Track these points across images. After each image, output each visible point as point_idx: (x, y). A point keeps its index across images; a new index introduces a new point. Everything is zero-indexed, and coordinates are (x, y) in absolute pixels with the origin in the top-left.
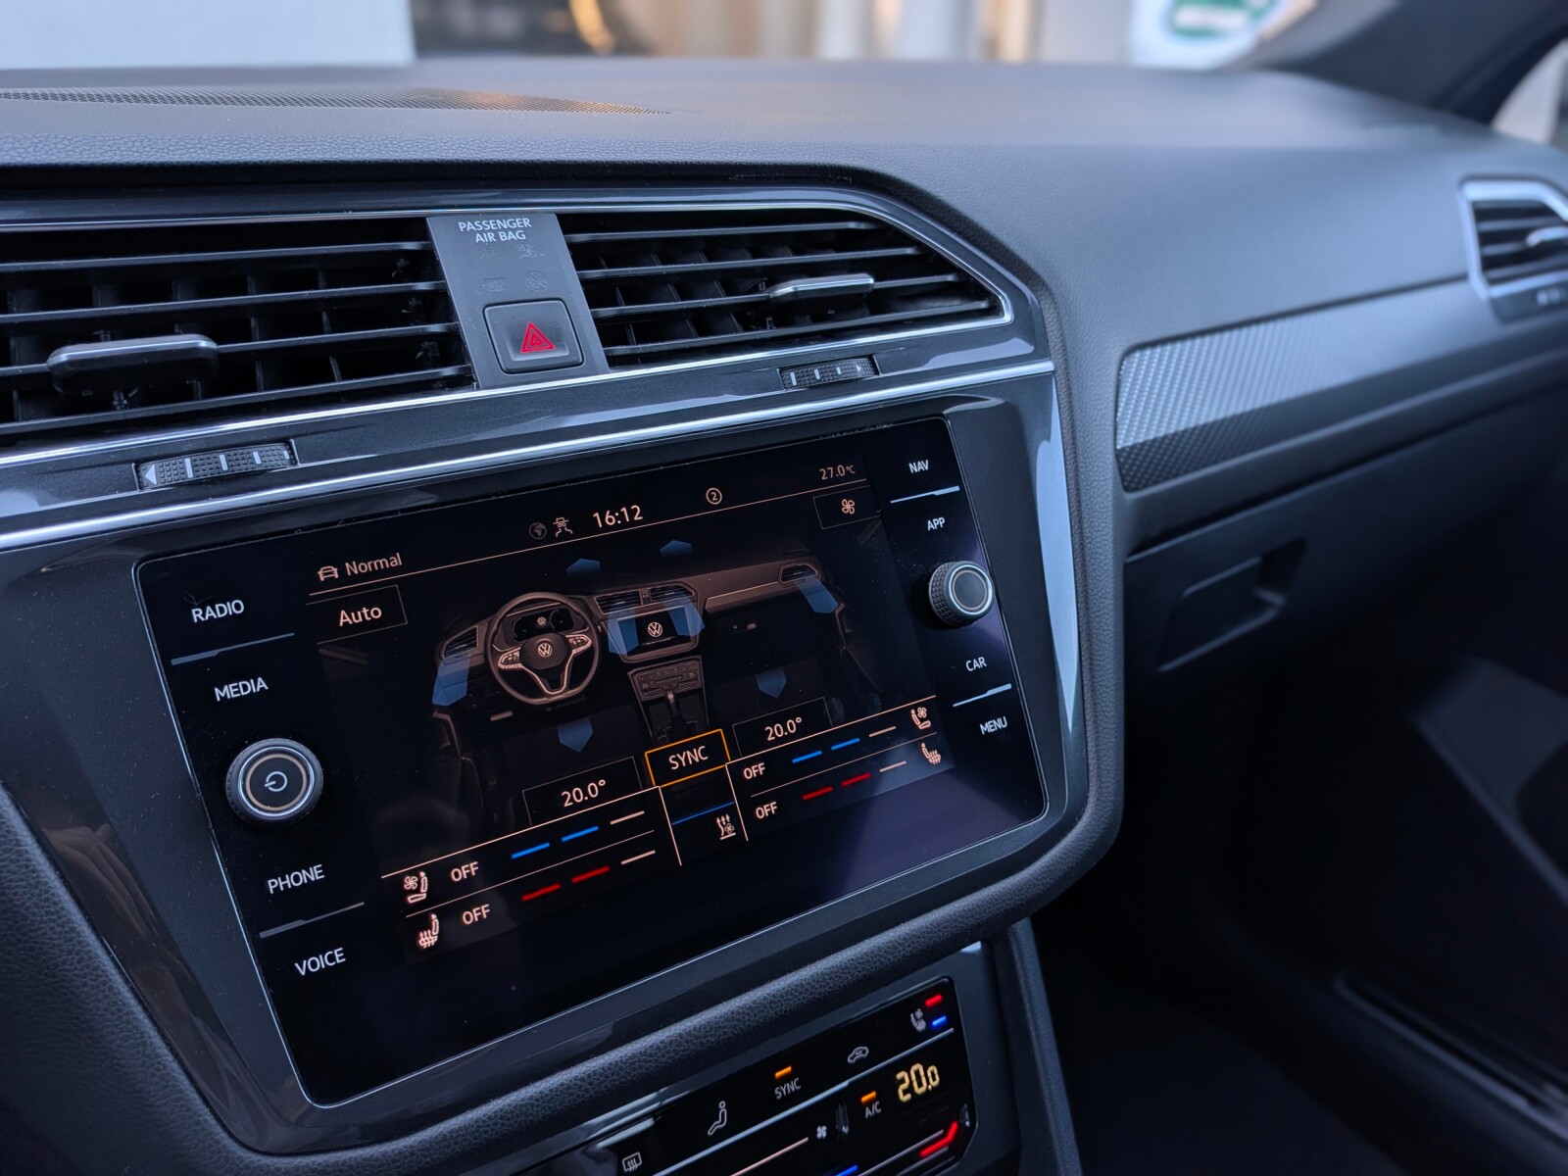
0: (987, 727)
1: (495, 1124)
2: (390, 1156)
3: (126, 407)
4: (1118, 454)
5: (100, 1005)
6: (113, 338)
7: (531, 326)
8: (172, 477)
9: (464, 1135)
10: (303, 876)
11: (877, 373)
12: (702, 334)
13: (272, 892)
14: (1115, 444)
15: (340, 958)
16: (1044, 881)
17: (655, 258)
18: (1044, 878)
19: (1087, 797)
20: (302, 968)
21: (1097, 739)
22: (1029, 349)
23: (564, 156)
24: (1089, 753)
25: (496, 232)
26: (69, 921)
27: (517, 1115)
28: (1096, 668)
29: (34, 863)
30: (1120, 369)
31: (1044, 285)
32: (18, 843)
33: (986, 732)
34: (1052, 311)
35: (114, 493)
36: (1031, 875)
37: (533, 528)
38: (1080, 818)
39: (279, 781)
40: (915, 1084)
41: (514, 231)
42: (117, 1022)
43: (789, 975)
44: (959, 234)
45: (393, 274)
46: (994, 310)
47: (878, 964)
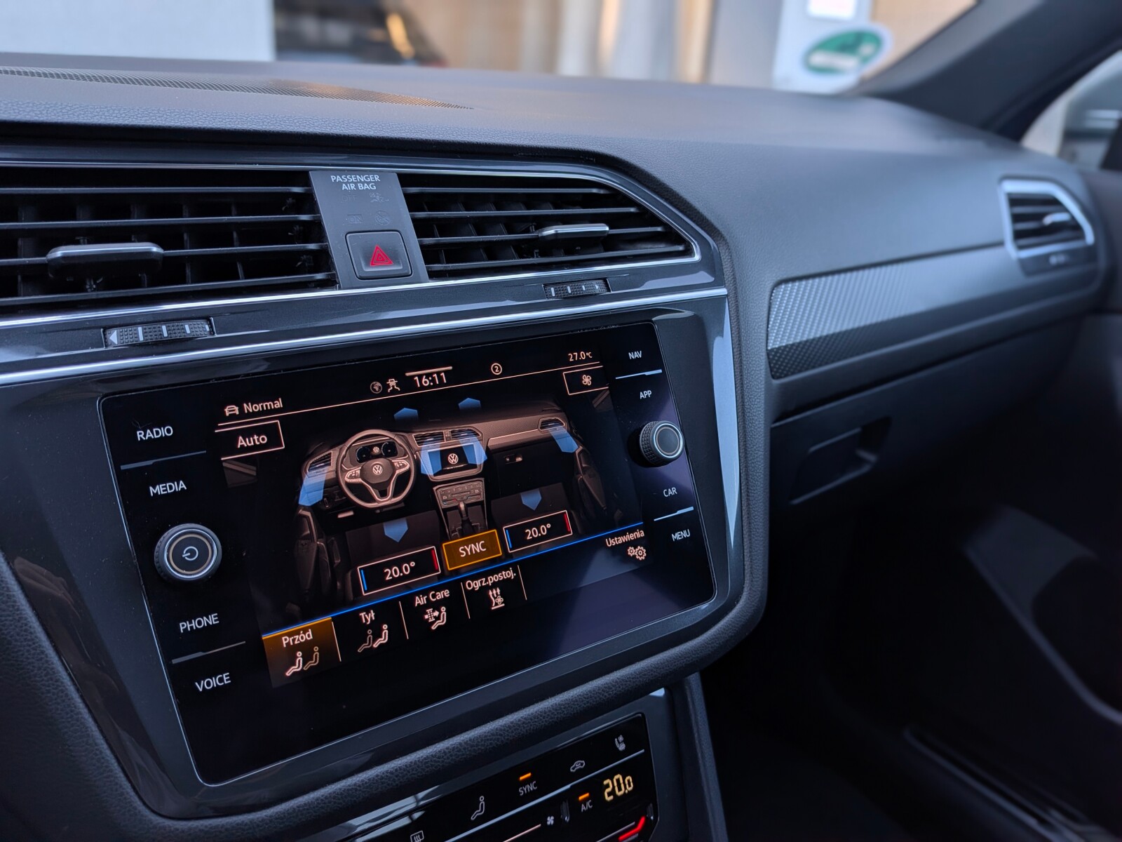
0: (677, 536)
1: (330, 802)
2: (255, 823)
3: (95, 290)
4: (769, 353)
5: (59, 707)
6: (90, 242)
7: (377, 248)
8: (129, 340)
9: (308, 809)
10: (204, 621)
11: (610, 291)
12: (490, 259)
13: (182, 631)
14: (767, 346)
15: (227, 680)
16: (713, 645)
17: (461, 206)
18: (712, 643)
19: (743, 588)
20: (200, 686)
21: (750, 548)
22: (711, 279)
23: (404, 134)
24: (745, 557)
25: (356, 184)
26: (40, 646)
27: (346, 797)
28: (751, 498)
29: (18, 604)
30: (771, 296)
31: (722, 236)
32: (8, 589)
33: (676, 540)
34: (727, 254)
35: (88, 348)
36: (704, 640)
37: (373, 386)
38: (738, 602)
39: (192, 553)
40: (616, 789)
41: (368, 183)
42: (70, 720)
43: (536, 705)
44: (666, 200)
45: (283, 208)
46: (688, 252)
47: (598, 699)
